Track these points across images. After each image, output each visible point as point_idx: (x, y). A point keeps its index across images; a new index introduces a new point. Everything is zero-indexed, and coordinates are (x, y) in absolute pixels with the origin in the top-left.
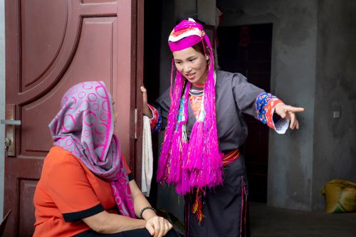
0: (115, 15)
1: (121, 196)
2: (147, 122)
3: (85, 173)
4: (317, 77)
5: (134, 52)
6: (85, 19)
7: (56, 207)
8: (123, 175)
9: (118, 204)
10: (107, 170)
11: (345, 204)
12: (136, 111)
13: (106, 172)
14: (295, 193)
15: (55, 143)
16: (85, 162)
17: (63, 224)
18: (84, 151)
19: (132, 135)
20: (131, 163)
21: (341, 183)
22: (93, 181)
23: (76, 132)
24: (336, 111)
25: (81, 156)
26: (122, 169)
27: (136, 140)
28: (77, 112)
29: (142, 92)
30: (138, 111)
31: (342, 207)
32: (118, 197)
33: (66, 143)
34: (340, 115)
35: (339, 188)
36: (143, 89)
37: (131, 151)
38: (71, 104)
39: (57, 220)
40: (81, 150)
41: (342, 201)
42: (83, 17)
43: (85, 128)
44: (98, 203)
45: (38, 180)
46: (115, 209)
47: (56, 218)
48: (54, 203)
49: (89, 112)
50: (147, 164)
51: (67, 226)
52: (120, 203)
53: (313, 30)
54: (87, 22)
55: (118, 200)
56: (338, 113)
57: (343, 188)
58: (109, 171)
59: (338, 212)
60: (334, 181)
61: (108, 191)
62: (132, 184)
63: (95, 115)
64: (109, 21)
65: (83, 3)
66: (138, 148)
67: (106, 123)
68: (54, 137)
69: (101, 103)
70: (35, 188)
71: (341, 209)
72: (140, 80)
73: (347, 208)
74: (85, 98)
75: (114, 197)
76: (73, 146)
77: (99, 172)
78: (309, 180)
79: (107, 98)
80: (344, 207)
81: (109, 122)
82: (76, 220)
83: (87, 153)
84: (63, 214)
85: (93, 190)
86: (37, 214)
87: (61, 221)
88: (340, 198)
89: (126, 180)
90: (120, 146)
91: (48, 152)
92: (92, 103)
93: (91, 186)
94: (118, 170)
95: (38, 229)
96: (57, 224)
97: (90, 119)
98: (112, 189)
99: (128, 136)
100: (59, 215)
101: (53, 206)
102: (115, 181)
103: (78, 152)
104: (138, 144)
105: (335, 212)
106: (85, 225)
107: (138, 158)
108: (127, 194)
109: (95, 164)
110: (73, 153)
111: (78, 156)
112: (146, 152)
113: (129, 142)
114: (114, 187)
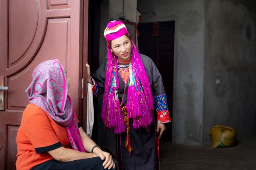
1: (73, 137)
2: (90, 87)
3: (50, 121)
5: (82, 41)
6: (49, 20)
8: (75, 123)
9: (71, 142)
10: (64, 119)
11: (224, 141)
13: (64, 121)
14: (191, 135)
15: (30, 102)
16: (49, 114)
17: (35, 155)
18: (49, 106)
19: (80, 96)
20: (79, 115)
21: (222, 127)
22: (55, 126)
23: (44, 94)
24: (218, 79)
25: (47, 110)
27: (83, 99)
28: (44, 80)
29: (87, 68)
30: (84, 80)
31: (222, 143)
32: (71, 137)
33: (37, 101)
35: (221, 131)
36: (88, 65)
37: (79, 107)
38: (39, 76)
39: (31, 153)
40: (47, 106)
41: (222, 139)
42: (48, 18)
43: (49, 90)
44: (58, 141)
45: (19, 126)
46: (69, 146)
47: (31, 151)
48: (29, 141)
49: (51, 80)
50: (90, 115)
51: (38, 156)
53: (202, 26)
54: (51, 21)
55: (71, 139)
56: (220, 80)
57: (223, 131)
58: (65, 120)
59: (220, 147)
60: (217, 126)
61: (64, 133)
62: (80, 129)
63: (55, 81)
64: (65, 21)
65: (48, 9)
66: (84, 105)
67: (63, 85)
68: (29, 98)
69: (58, 73)
70: (17, 131)
71: (222, 145)
72: (86, 59)
73: (226, 144)
75: (68, 137)
76: (42, 103)
77: (59, 120)
78: (200, 125)
79: (61, 69)
80: (223, 143)
81: (65, 85)
83: (51, 107)
84: (35, 149)
85: (55, 133)
86: (18, 148)
87: (34, 153)
88: (221, 137)
89: (76, 127)
90: (72, 103)
92: (52, 74)
93: (53, 130)
94: (71, 119)
95: (19, 158)
96: (31, 155)
97: (52, 84)
98: (67, 132)
99: (77, 97)
100: (33, 149)
101: (29, 143)
102: (69, 127)
103: (45, 107)
104: (84, 102)
105: (218, 147)
106: (50, 156)
107: (84, 111)
108: (77, 135)
109: (56, 115)
110: (42, 108)
111: (45, 110)
112: (90, 108)
113: (78, 100)
114: (68, 130)
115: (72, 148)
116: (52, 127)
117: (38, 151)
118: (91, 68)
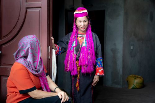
0: (41, 7)
1: (43, 83)
2: (54, 52)
3: (29, 73)
4: (124, 32)
5: (48, 23)
7: (16, 88)
8: (44, 74)
9: (42, 86)
10: (37, 72)
11: (136, 85)
12: (49, 47)
13: (37, 73)
14: (115, 81)
15: (16, 61)
16: (28, 69)
17: (19, 95)
18: (28, 64)
19: (48, 57)
20: (47, 69)
21: (135, 76)
22: (32, 77)
24: (132, 46)
25: (27, 66)
26: (44, 72)
27: (49, 59)
29: (52, 39)
30: (50, 47)
32: (42, 83)
34: (134, 48)
35: (134, 78)
36: (52, 38)
37: (47, 64)
39: (16, 93)
40: (27, 64)
41: (135, 84)
42: (27, 8)
43: (30, 55)
44: (34, 86)
46: (41, 89)
47: (16, 92)
48: (15, 86)
49: (31, 48)
50: (54, 69)
51: (21, 96)
52: (43, 86)
53: (122, 13)
54: (29, 10)
55: (42, 85)
56: (133, 47)
57: (135, 78)
59: (133, 88)
60: (131, 75)
62: (48, 77)
63: (33, 49)
64: (38, 10)
65: (27, 2)
66: (50, 62)
67: (37, 52)
69: (35, 44)
71: (135, 87)
72: (51, 34)
73: (137, 87)
74: (29, 42)
75: (40, 83)
76: (24, 62)
77: (35, 73)
78: (121, 75)
79: (38, 42)
80: (136, 86)
81: (39, 52)
82: (25, 93)
83: (30, 65)
84: (19, 91)
85: (32, 81)
86: (8, 91)
87: (18, 94)
88: (134, 82)
89: (45, 76)
91: (13, 64)
92: (32, 44)
93: (31, 79)
94: (42, 72)
95: (8, 97)
96: (16, 95)
98: (40, 80)
99: (46, 57)
100: (17, 91)
101: (15, 87)
102: (41, 77)
103: (26, 64)
104: (50, 61)
105: (132, 89)
106: (29, 95)
107: (50, 66)
108: (46, 82)
109: (33, 70)
111: (26, 66)
112: (54, 64)
113: (46, 60)
114: (40, 79)
115: (43, 90)
116: (30, 77)
117: (21, 92)
118: (54, 39)
